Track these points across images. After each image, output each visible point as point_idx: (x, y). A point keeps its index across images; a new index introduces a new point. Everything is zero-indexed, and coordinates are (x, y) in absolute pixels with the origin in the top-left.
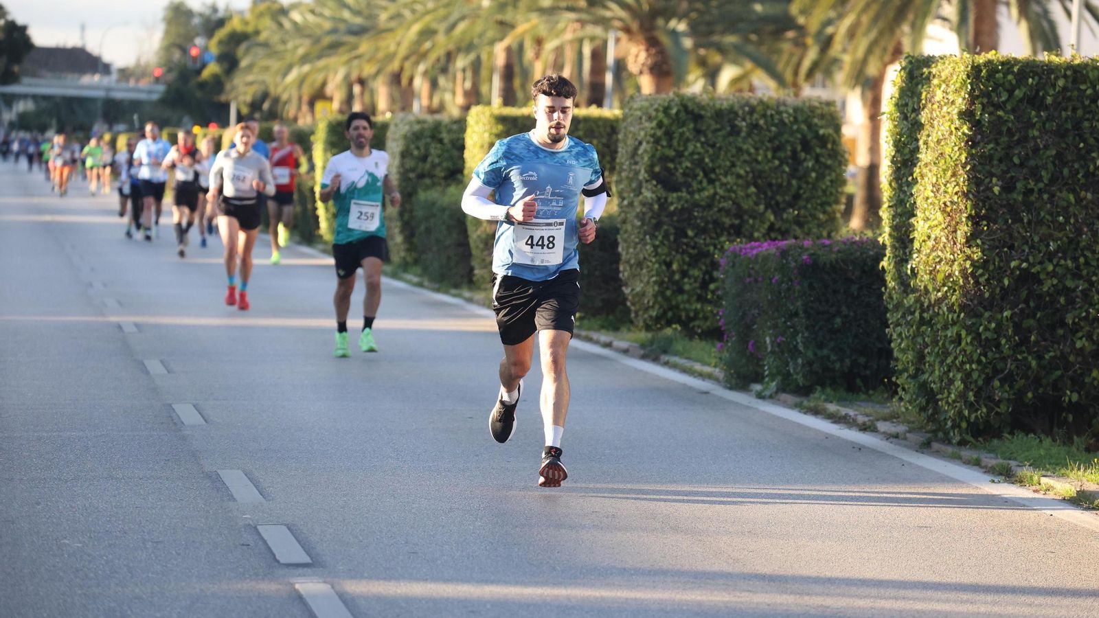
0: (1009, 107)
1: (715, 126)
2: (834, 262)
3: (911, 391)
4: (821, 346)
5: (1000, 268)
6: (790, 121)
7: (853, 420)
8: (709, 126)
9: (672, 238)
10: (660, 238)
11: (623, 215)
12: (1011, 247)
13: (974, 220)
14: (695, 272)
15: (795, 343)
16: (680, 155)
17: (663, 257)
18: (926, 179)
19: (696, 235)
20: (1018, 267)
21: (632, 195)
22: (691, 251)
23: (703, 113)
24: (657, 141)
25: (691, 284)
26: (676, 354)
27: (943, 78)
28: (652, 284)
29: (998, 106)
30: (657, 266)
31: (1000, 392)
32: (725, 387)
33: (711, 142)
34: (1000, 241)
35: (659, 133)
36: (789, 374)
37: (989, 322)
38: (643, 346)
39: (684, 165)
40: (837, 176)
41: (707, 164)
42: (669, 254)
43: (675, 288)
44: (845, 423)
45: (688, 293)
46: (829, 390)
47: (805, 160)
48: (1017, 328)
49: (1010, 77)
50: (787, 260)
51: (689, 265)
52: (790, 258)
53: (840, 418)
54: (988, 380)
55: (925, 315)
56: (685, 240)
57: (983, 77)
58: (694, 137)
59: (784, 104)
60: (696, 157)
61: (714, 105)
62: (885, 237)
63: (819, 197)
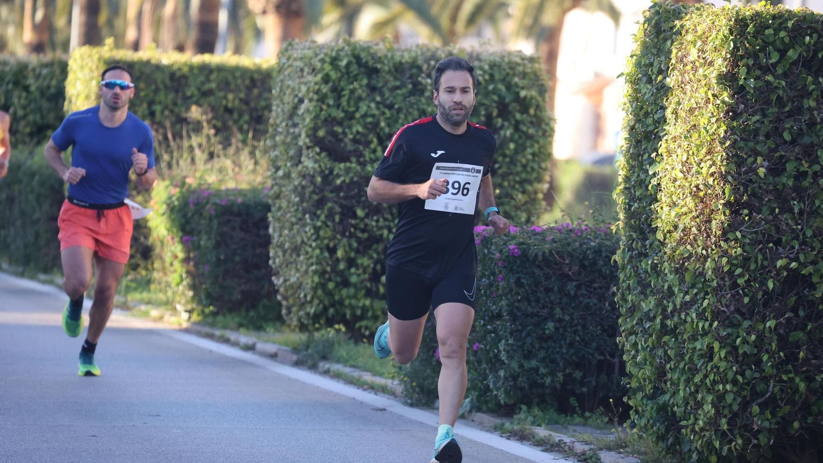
0: (780, 71)
1: (393, 83)
2: (548, 254)
3: (647, 414)
4: (528, 356)
5: (763, 267)
6: (485, 80)
7: (569, 447)
8: (386, 83)
9: (337, 218)
10: (323, 217)
11: (276, 188)
12: (778, 243)
13: (734, 207)
14: (364, 261)
15: (496, 351)
16: (350, 116)
17: (326, 241)
18: (674, 156)
19: (367, 216)
20: (786, 267)
21: (289, 164)
22: (360, 235)
23: (379, 66)
24: (322, 99)
25: (358, 275)
26: (338, 361)
27: (700, 33)
28: (310, 273)
29: (767, 70)
30: (317, 252)
31: (760, 420)
32: (405, 404)
33: (388, 102)
34: (764, 234)
35: (325, 89)
36: (487, 388)
37: (749, 333)
38: (295, 350)
39: (354, 130)
40: (540, 148)
41: (382, 129)
42: (333, 238)
43: (339, 279)
44: (559, 451)
45: (355, 285)
46: (536, 411)
47: (502, 127)
48: (783, 342)
49: (782, 34)
50: (489, 249)
51: (357, 251)
52: (493, 247)
53: (552, 446)
54: (745, 405)
55: (668, 322)
56: (353, 222)
57: (749, 33)
58: (368, 95)
59: (478, 59)
60: (369, 120)
61: (392, 57)
62: (619, 225)
63: (517, 174)
